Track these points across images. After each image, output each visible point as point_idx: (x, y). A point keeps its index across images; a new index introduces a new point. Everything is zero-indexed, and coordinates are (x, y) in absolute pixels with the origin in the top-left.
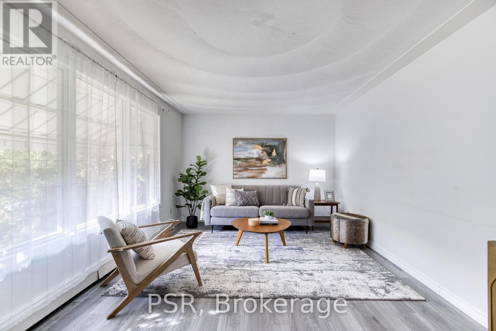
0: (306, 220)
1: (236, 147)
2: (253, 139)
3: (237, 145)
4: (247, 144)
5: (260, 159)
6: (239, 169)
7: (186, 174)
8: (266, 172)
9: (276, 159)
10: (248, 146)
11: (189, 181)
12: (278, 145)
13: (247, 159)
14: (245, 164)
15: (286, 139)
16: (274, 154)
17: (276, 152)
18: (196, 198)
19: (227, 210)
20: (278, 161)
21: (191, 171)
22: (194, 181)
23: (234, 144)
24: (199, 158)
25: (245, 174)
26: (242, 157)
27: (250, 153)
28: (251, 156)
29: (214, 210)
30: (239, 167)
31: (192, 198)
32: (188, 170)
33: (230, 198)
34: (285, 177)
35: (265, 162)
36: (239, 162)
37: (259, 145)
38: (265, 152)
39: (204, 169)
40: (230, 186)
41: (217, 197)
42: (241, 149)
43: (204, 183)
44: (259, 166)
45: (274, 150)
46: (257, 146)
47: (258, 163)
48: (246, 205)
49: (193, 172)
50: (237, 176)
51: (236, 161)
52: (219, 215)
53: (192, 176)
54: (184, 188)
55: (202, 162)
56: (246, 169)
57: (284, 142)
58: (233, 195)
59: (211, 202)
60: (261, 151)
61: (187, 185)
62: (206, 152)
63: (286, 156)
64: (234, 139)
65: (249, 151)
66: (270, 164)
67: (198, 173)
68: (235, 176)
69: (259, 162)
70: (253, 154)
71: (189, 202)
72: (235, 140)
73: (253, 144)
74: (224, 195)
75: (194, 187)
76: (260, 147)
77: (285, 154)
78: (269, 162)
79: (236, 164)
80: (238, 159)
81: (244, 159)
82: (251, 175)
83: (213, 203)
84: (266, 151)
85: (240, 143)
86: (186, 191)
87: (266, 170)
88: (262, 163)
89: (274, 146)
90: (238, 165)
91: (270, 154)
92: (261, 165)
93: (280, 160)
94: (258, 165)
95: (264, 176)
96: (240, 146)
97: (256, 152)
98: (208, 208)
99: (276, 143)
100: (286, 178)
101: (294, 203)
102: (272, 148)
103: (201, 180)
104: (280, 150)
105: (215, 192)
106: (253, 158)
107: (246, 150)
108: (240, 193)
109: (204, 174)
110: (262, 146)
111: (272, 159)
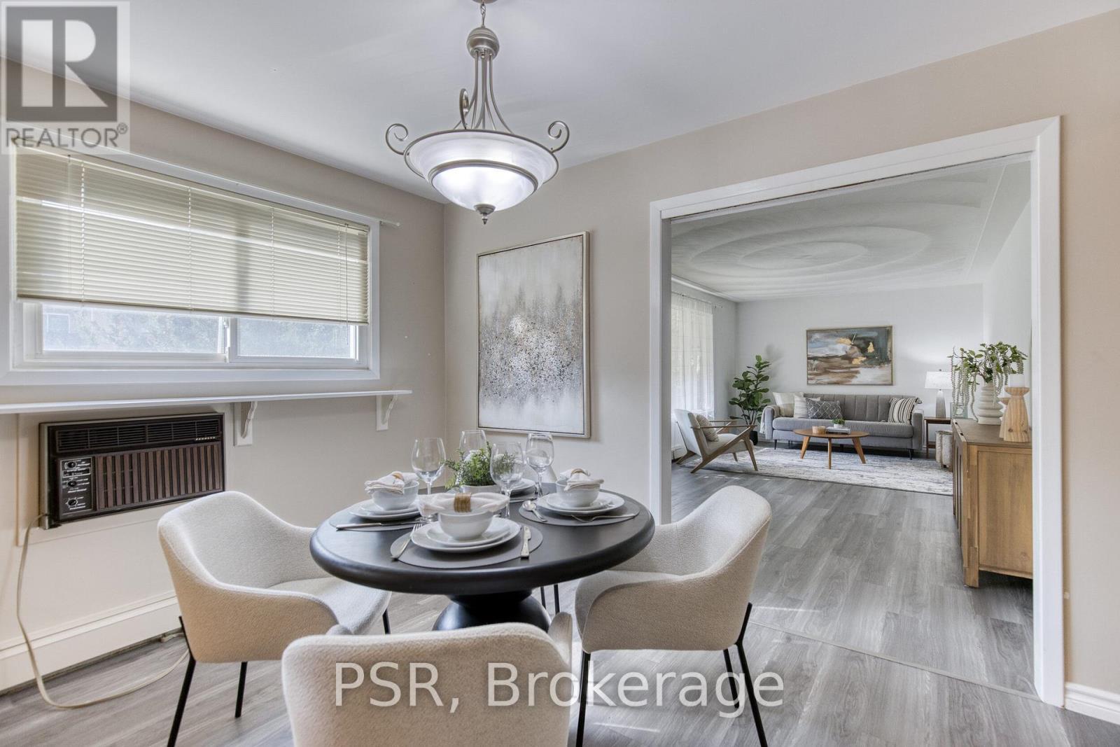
0: (908, 440)
1: (811, 342)
2: (837, 330)
3: (813, 340)
4: (828, 337)
5: (848, 358)
6: (815, 371)
7: (742, 378)
8: (858, 375)
9: (874, 357)
10: (829, 340)
11: (746, 387)
12: (878, 337)
13: (827, 358)
14: (825, 365)
15: (891, 327)
16: (871, 349)
17: (874, 346)
18: (755, 407)
19: (795, 422)
20: (878, 360)
21: (749, 375)
22: (752, 387)
23: (808, 338)
24: (758, 358)
25: (825, 378)
26: (821, 355)
27: (833, 350)
28: (834, 353)
29: (777, 422)
30: (817, 368)
31: (750, 407)
32: (745, 374)
33: (799, 409)
34: (890, 382)
35: (856, 362)
36: (816, 362)
37: (846, 337)
38: (856, 348)
39: (765, 372)
40: (802, 394)
41: (782, 407)
42: (818, 344)
43: (766, 390)
44: (847, 368)
45: (871, 344)
46: (842, 340)
47: (846, 363)
48: (820, 418)
49: (751, 377)
50: (814, 382)
51: (812, 361)
52: (783, 428)
53: (750, 381)
54: (740, 395)
55: (762, 364)
56: (826, 372)
57: (887, 332)
58: (803, 405)
59: (773, 412)
60: (849, 347)
61: (744, 392)
62: (769, 350)
63: (891, 352)
64: (807, 331)
65: (831, 346)
66: (864, 364)
67: (758, 377)
68: (810, 382)
69: (847, 361)
70: (836, 350)
71: (746, 412)
72: (810, 333)
73: (836, 336)
74: (792, 406)
75: (751, 395)
76: (848, 341)
77: (889, 349)
78: (862, 362)
79: (812, 364)
80: (815, 358)
81: (824, 357)
82: (835, 380)
83: (776, 413)
84: (858, 346)
85: (817, 336)
86: (743, 399)
87: (857, 372)
88: (851, 362)
89: (871, 338)
90: (814, 367)
91: (863, 351)
92: (849, 366)
93: (881, 358)
94: (845, 366)
95: (854, 381)
96: (817, 340)
97: (841, 347)
98: (770, 418)
99: (874, 334)
100: (891, 384)
101: (896, 420)
102: (867, 341)
103: (761, 386)
104: (881, 344)
105: (780, 401)
106: (836, 356)
107: (827, 345)
108: (814, 402)
109: (766, 378)
110: (851, 339)
111: (867, 357)
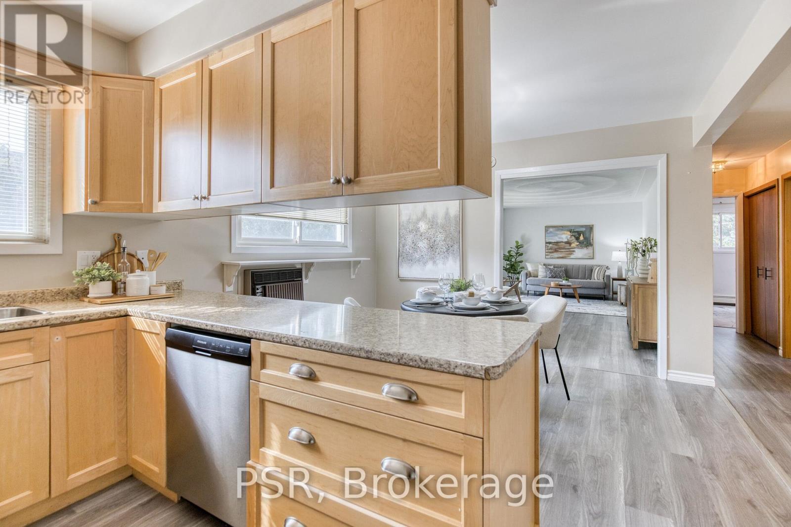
0: (603, 290)
1: (548, 233)
2: (562, 227)
3: (549, 232)
4: (558, 230)
5: (569, 243)
6: (550, 251)
7: (508, 254)
8: (574, 253)
9: (583, 242)
10: (558, 232)
11: (510, 260)
12: (585, 231)
13: (557, 243)
14: (556, 247)
15: (593, 225)
16: (582, 238)
17: (583, 236)
18: (516, 272)
19: (539, 280)
20: (586, 244)
21: (512, 252)
22: (513, 260)
23: (546, 231)
24: (517, 242)
25: (556, 255)
26: (553, 241)
27: (560, 238)
28: (561, 240)
29: (529, 280)
30: (551, 249)
31: (512, 271)
32: (509, 252)
33: (541, 272)
34: (592, 257)
35: (573, 245)
36: (551, 245)
37: (568, 231)
38: (573, 237)
39: (521, 250)
40: (543, 264)
41: (531, 271)
42: (551, 234)
43: (521, 262)
44: (568, 249)
45: (582, 235)
46: (566, 232)
47: (567, 246)
48: (554, 278)
49: (513, 253)
50: (549, 257)
51: (548, 245)
52: (533, 283)
53: (512, 256)
54: (507, 265)
55: (519, 246)
56: (556, 251)
57: (590, 228)
58: (544, 270)
59: (527, 274)
60: (569, 236)
61: (508, 262)
62: (523, 238)
63: (593, 239)
64: (546, 227)
65: (559, 236)
66: (577, 246)
67: (517, 254)
68: (547, 257)
69: (568, 245)
70: (562, 238)
71: (510, 275)
72: (547, 228)
73: (562, 230)
74: (537, 271)
75: (513, 265)
76: (569, 233)
77: (592, 238)
78: (577, 245)
79: (548, 247)
80: (550, 243)
81: (555, 242)
82: (561, 256)
83: (528, 275)
84: (574, 236)
85: (551, 230)
86: (508, 267)
87: (574, 251)
88: (570, 245)
89: (582, 232)
90: (549, 248)
91: (577, 239)
92: (569, 247)
93: (587, 243)
94: (567, 247)
95: (572, 256)
96: (551, 232)
97: (565, 236)
98: (525, 279)
99: (583, 229)
100: (593, 258)
101: (596, 278)
102: (579, 233)
103: (519, 259)
104: (587, 235)
105: (530, 268)
106: (563, 242)
107: (556, 235)
108: (550, 269)
109: (521, 254)
110: (571, 232)
111: (580, 243)
